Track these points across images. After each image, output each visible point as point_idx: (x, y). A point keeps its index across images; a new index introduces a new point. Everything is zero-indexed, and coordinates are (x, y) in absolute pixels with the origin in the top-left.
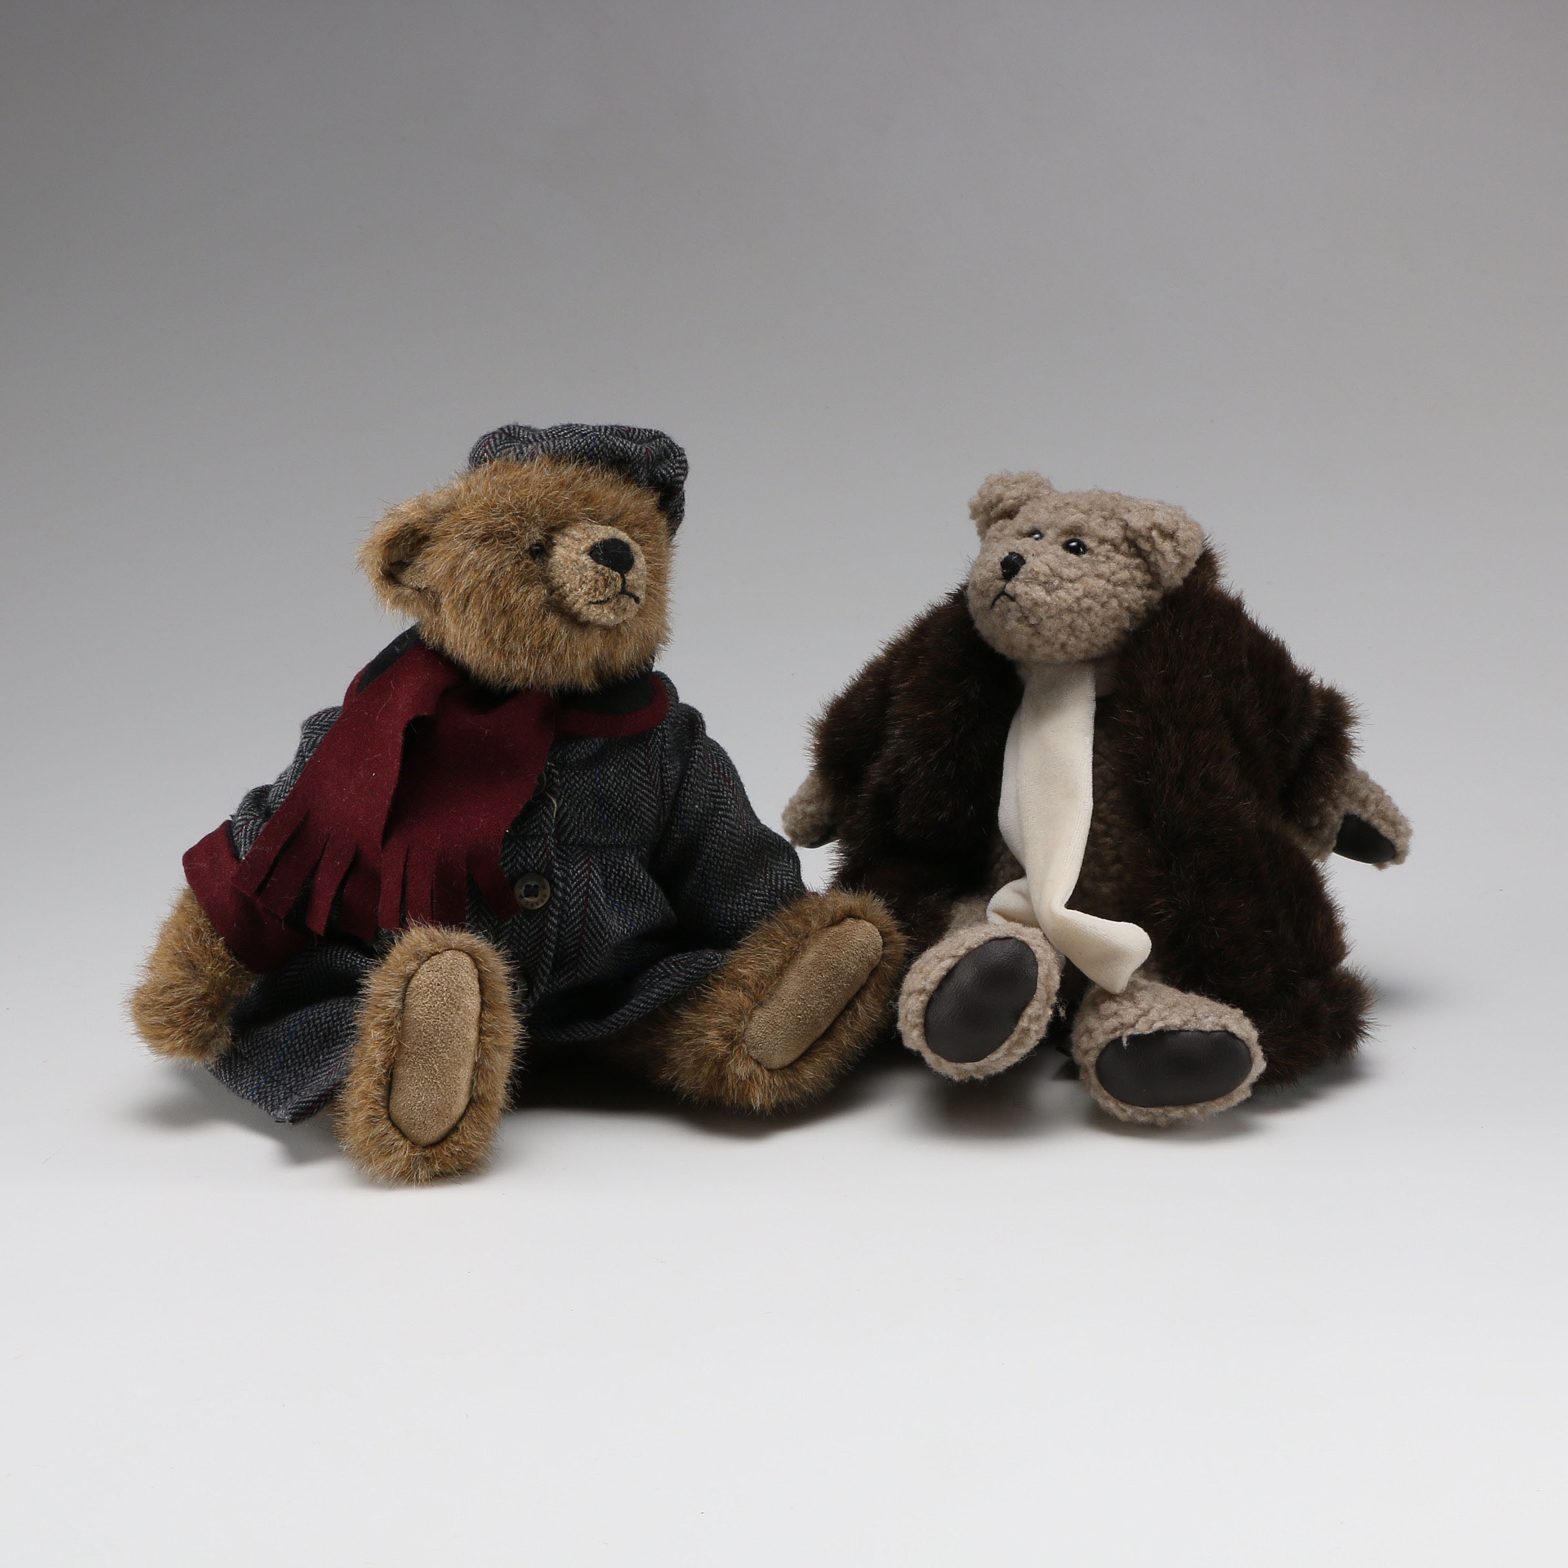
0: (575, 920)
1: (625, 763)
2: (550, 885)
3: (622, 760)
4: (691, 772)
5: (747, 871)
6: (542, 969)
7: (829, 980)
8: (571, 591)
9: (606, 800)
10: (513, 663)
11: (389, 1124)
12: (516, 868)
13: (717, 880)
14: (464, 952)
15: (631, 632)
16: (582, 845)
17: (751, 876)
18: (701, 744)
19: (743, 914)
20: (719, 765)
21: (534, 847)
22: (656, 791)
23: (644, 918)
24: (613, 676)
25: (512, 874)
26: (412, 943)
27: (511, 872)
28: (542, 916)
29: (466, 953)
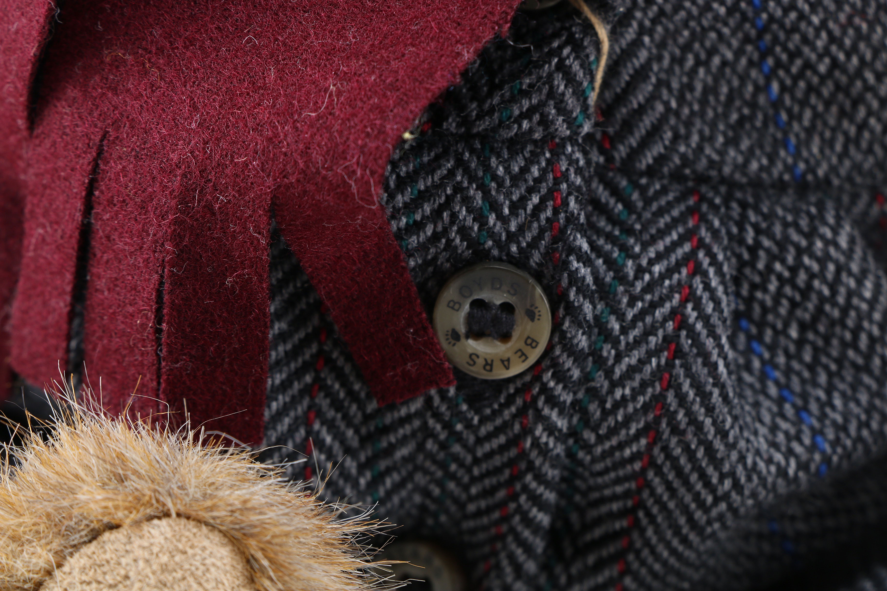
0: (626, 423)
6: (512, 558)
9: (782, 36)
12: (449, 242)
14: (213, 528)
16: (684, 177)
21: (516, 179)
23: (862, 425)
25: (435, 258)
26: (51, 475)
27: (432, 250)
28: (519, 402)
29: (224, 534)
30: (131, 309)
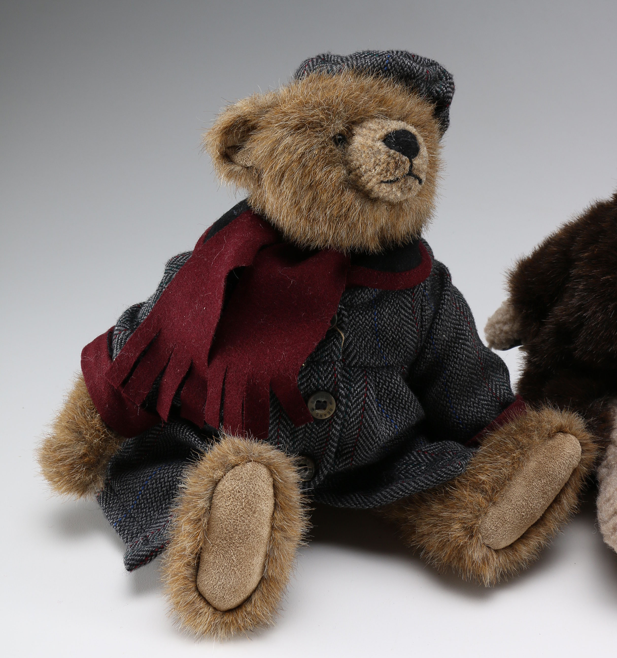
0: (353, 427)
1: (397, 306)
2: (336, 402)
3: (395, 304)
4: (442, 311)
5: (476, 382)
7: (546, 484)
8: (365, 172)
9: (382, 332)
10: (316, 228)
11: (195, 594)
12: (310, 387)
13: (456, 389)
14: (262, 464)
15: (411, 208)
16: (362, 367)
17: (479, 386)
18: (449, 291)
19: (472, 414)
20: (460, 306)
21: (325, 371)
22: (418, 326)
23: (405, 421)
24: (393, 242)
25: (307, 391)
26: (221, 453)
27: (306, 389)
28: (328, 423)
29: (265, 465)
30: (235, 408)
